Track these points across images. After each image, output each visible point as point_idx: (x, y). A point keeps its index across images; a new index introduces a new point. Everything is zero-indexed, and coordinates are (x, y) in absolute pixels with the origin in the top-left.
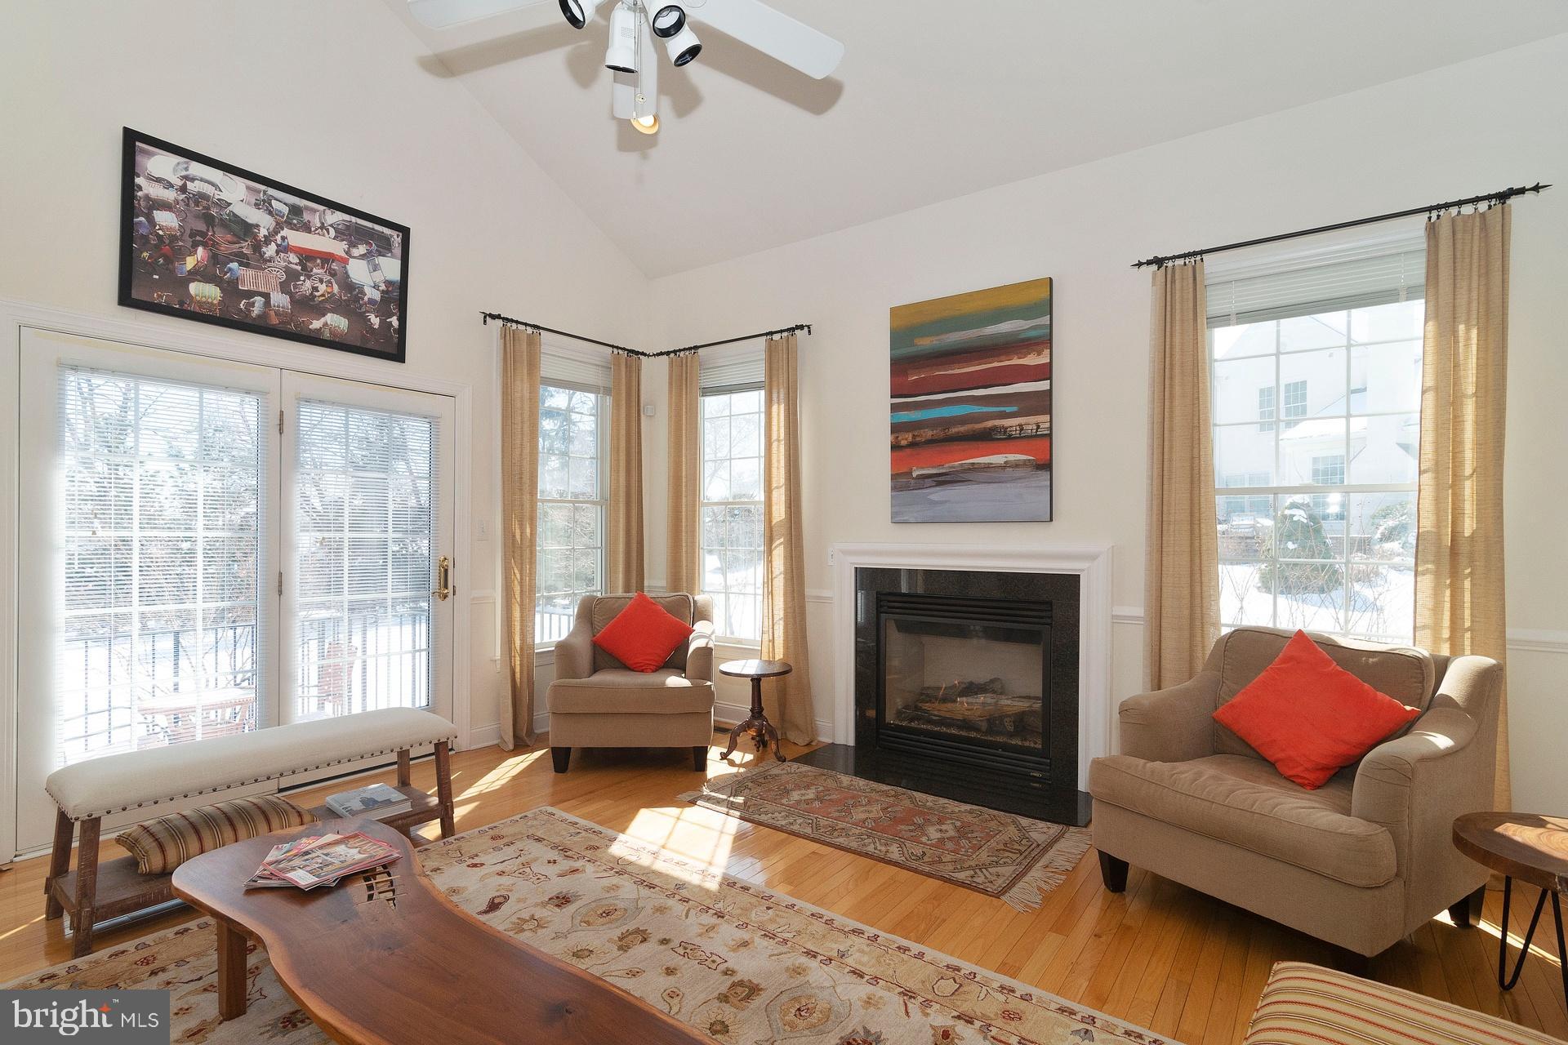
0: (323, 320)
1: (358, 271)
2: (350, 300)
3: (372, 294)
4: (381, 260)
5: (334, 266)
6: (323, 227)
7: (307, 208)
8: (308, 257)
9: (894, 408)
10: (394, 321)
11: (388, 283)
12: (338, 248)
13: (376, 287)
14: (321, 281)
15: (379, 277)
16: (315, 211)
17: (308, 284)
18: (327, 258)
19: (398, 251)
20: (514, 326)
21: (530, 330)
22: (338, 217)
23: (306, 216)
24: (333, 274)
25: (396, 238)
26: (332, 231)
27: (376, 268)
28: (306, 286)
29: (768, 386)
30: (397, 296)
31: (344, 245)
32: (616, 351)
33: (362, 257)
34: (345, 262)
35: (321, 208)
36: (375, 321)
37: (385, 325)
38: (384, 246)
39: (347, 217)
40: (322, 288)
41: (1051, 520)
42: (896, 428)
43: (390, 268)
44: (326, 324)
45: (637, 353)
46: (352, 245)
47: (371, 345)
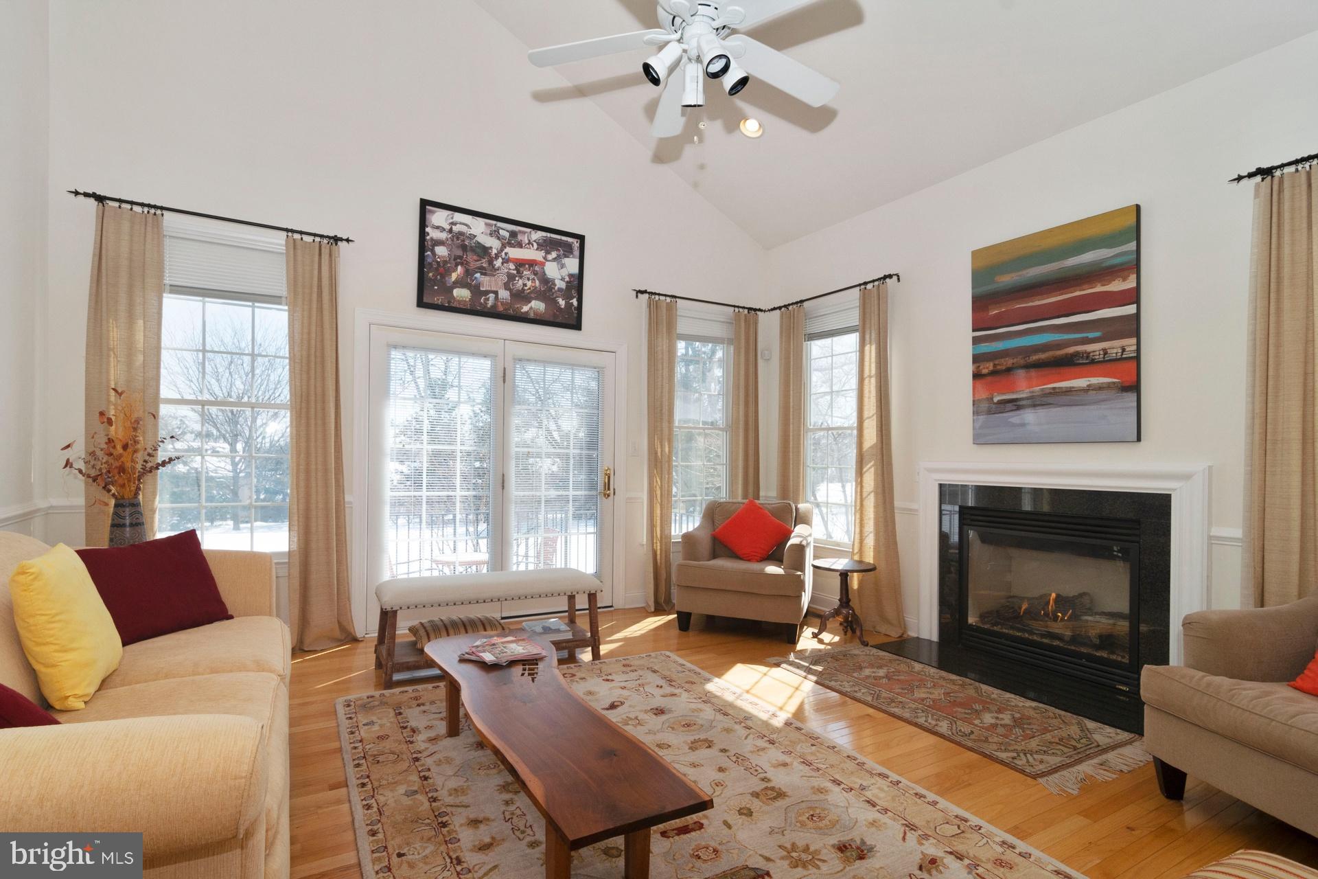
0: (529, 305)
1: (552, 270)
2: (546, 290)
3: (560, 284)
4: (566, 261)
5: (537, 268)
6: (530, 243)
7: (520, 232)
8: (520, 264)
9: (976, 341)
10: (575, 302)
11: (571, 276)
12: (538, 255)
13: (563, 279)
14: (528, 279)
15: (565, 272)
16: (524, 233)
17: (521, 282)
18: (532, 263)
19: (577, 252)
20: (657, 297)
21: (668, 299)
22: (540, 234)
23: (520, 237)
24: (535, 273)
25: (576, 244)
26: (535, 245)
27: (563, 266)
28: (519, 283)
29: (862, 329)
30: (576, 284)
31: (542, 253)
32: (737, 310)
33: (554, 260)
34: (543, 264)
35: (528, 230)
36: (562, 303)
37: (569, 305)
38: (568, 250)
39: (544, 234)
40: (529, 284)
41: (1139, 439)
42: (977, 359)
43: (572, 265)
44: (531, 308)
45: (755, 310)
46: (548, 252)
47: (560, 320)
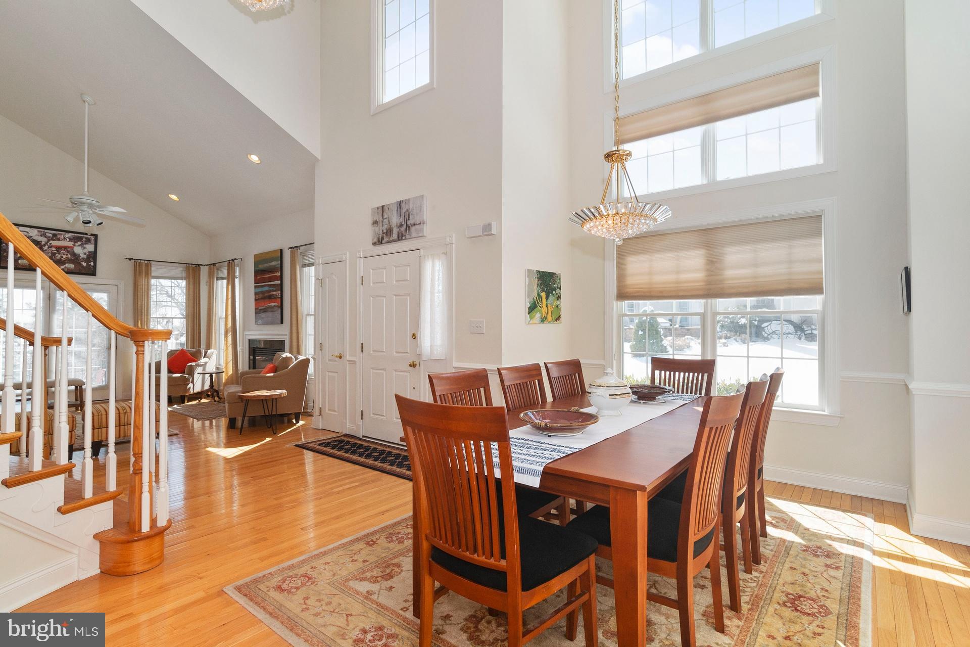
0: (65, 266)
1: (78, 250)
2: (75, 259)
3: (82, 256)
4: (87, 246)
5: (69, 249)
6: (64, 238)
7: (59, 234)
8: (59, 248)
10: (92, 264)
11: (89, 252)
12: (71, 244)
13: (85, 254)
15: (85, 251)
16: (61, 234)
17: (59, 256)
18: (66, 248)
19: (93, 241)
20: (139, 261)
21: (146, 262)
22: (70, 235)
23: (58, 236)
24: (68, 252)
25: (93, 238)
26: (68, 239)
27: (84, 248)
28: (58, 256)
30: (93, 256)
31: (73, 243)
32: (188, 265)
33: (79, 245)
34: (73, 248)
35: (64, 233)
36: (84, 264)
37: (88, 265)
38: (88, 241)
39: (73, 234)
40: (64, 256)
43: (90, 247)
44: (66, 267)
45: (199, 265)
46: (75, 242)
47: (83, 271)
